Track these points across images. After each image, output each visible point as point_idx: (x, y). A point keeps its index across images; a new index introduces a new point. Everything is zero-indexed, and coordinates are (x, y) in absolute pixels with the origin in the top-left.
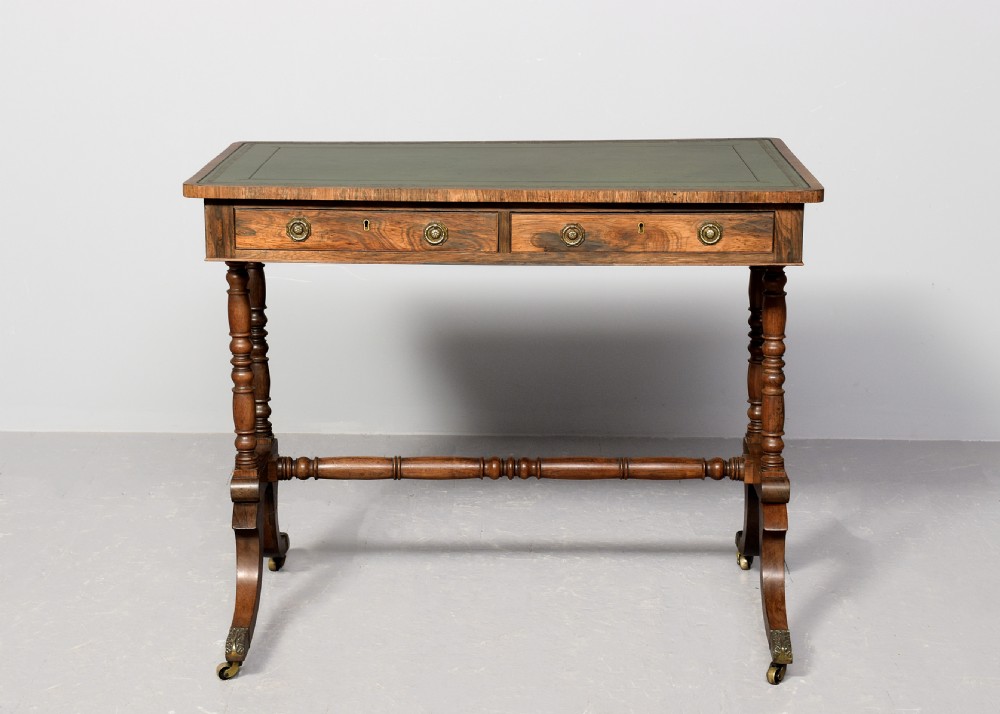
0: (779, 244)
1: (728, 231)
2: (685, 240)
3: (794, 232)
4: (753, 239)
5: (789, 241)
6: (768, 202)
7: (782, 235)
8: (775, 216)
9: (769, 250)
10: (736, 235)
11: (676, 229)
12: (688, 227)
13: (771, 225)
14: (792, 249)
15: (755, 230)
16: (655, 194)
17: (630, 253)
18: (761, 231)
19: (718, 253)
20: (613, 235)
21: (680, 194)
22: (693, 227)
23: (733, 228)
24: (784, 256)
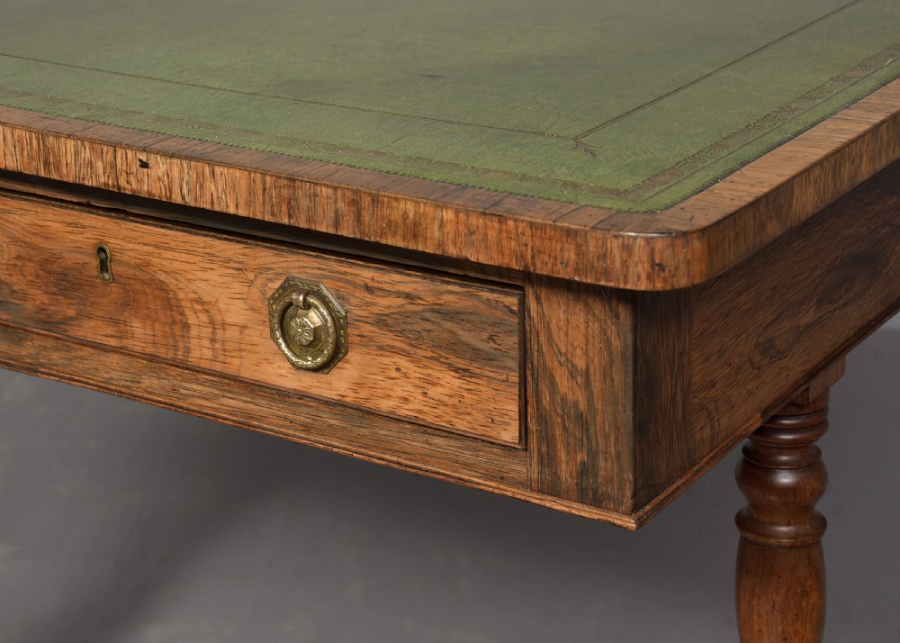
0: (542, 418)
1: (366, 329)
2: (232, 333)
3: (597, 386)
4: (450, 381)
5: (582, 421)
6: (452, 251)
7: (553, 384)
8: (523, 303)
9: (510, 435)
10: (393, 350)
11: (204, 290)
12: (237, 287)
13: (513, 340)
14: (593, 454)
15: (455, 346)
16: (86, 154)
17: (84, 343)
18: (476, 354)
19: (338, 406)
20: (31, 267)
21: (160, 166)
22: (255, 292)
23: (381, 321)
24: (566, 472)
